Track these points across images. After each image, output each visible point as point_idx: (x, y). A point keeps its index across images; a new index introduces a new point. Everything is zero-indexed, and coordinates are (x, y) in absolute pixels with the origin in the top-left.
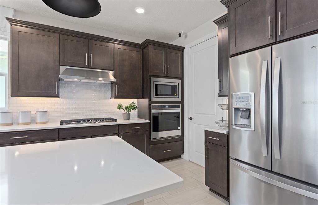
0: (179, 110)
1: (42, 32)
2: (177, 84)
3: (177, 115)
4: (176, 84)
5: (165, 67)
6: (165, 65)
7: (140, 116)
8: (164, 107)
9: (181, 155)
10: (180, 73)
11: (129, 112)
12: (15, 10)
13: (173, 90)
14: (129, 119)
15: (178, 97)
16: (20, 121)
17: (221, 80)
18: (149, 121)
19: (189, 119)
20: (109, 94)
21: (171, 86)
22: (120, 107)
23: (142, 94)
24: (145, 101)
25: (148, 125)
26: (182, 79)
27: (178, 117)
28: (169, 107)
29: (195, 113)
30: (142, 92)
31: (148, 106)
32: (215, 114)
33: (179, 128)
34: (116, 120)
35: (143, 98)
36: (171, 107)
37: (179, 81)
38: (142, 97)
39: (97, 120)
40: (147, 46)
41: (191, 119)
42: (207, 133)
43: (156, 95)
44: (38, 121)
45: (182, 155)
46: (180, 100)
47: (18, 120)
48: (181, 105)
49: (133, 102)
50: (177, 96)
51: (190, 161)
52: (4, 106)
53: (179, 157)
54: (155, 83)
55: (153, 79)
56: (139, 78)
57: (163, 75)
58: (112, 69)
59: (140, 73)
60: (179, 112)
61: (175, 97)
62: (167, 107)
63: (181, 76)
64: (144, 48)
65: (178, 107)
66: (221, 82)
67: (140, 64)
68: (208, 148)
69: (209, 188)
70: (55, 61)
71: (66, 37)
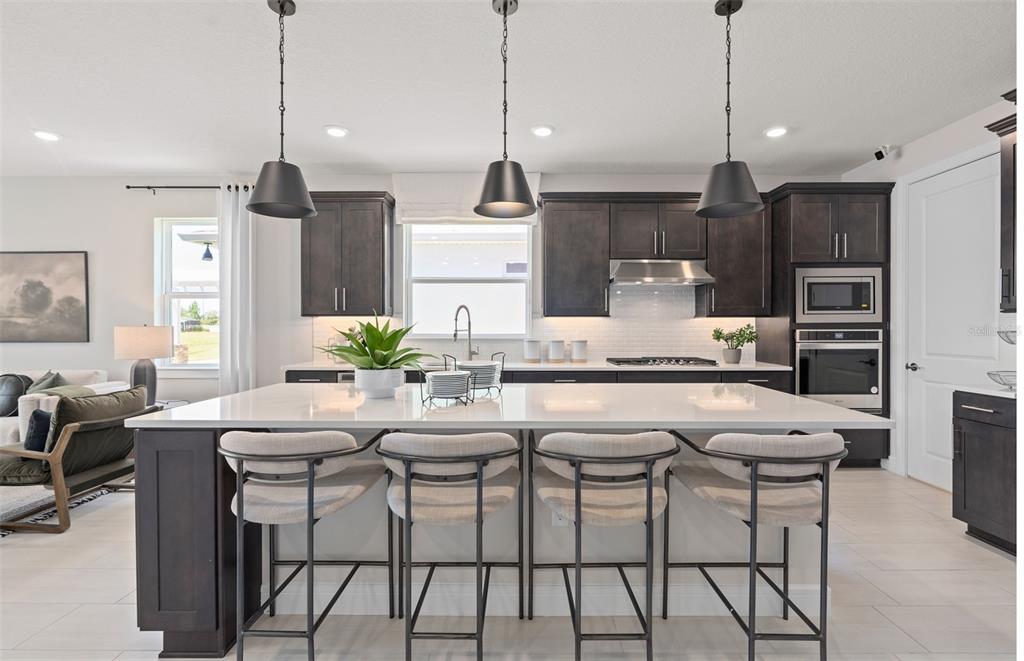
0: (877, 345)
1: (585, 205)
2: (871, 280)
3: (870, 359)
4: (865, 280)
5: (833, 241)
6: (833, 237)
7: (761, 356)
8: (831, 337)
9: (879, 461)
10: (878, 249)
11: (740, 347)
12: (542, 174)
13: (859, 296)
14: (738, 363)
15: (872, 311)
16: (551, 357)
17: (1009, 271)
18: (791, 369)
19: (907, 367)
20: (691, 306)
21: (850, 287)
22: (718, 335)
23: (770, 307)
24: (781, 323)
25: (788, 377)
26: (885, 265)
27: (873, 363)
28: (844, 336)
29: (929, 354)
30: (770, 303)
31: (788, 333)
32: (997, 358)
33: (874, 390)
34: (713, 363)
35: (773, 314)
36: (848, 337)
37: (878, 272)
38: (769, 313)
39: (669, 360)
40: (788, 196)
41: (915, 369)
42: (959, 397)
43: (809, 310)
44: (575, 357)
45: (882, 461)
46: (878, 318)
47: (547, 355)
48: (880, 331)
49: (748, 326)
50: (868, 308)
51: (909, 477)
52: (524, 332)
53: (876, 464)
54: (807, 280)
55: (800, 272)
56: (764, 271)
57: (828, 260)
58: (704, 256)
59: (764, 259)
60: (877, 350)
61: (864, 312)
62: (840, 336)
63: (881, 259)
64: (776, 202)
65: (874, 336)
66: (1008, 276)
67: (764, 240)
68: (963, 431)
69: (966, 525)
70: (603, 252)
71: (621, 206)
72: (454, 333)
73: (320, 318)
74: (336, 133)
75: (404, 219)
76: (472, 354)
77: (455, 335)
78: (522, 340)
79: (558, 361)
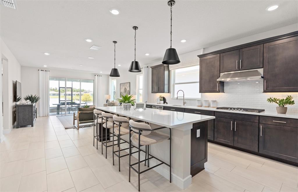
12: (204, 49)
44: (211, 106)
47: (203, 105)
70: (217, 71)
71: (224, 54)
72: (177, 97)
73: (157, 93)
74: (147, 55)
75: (172, 69)
76: (184, 103)
77: (177, 98)
78: (196, 100)
79: (205, 107)
